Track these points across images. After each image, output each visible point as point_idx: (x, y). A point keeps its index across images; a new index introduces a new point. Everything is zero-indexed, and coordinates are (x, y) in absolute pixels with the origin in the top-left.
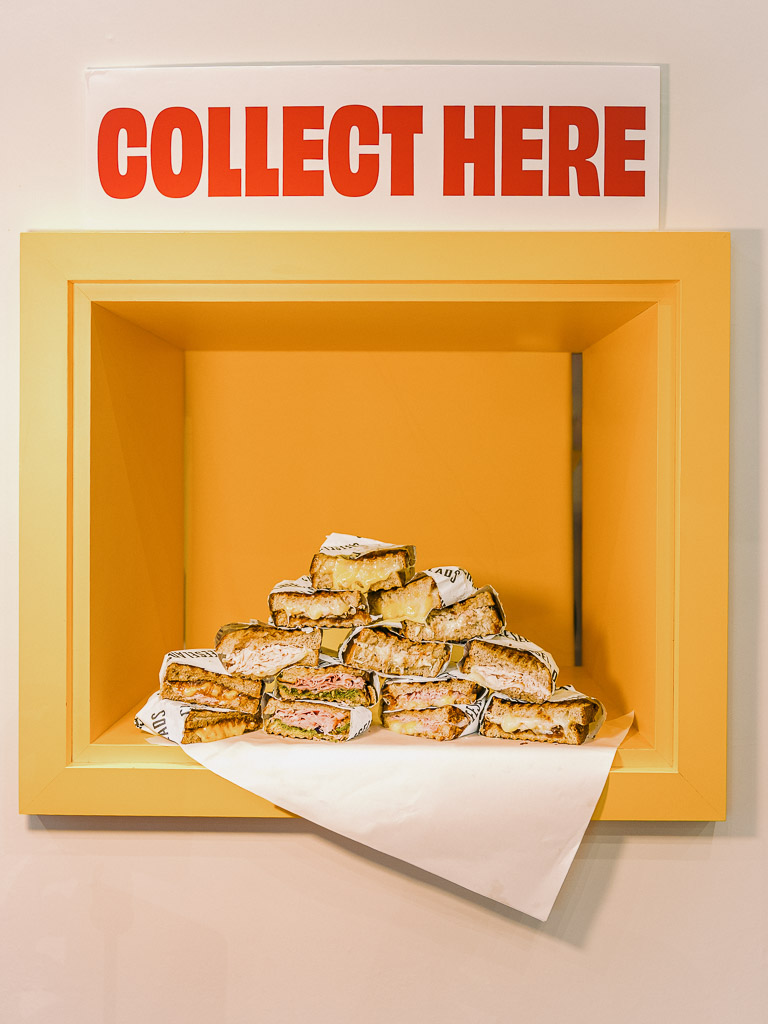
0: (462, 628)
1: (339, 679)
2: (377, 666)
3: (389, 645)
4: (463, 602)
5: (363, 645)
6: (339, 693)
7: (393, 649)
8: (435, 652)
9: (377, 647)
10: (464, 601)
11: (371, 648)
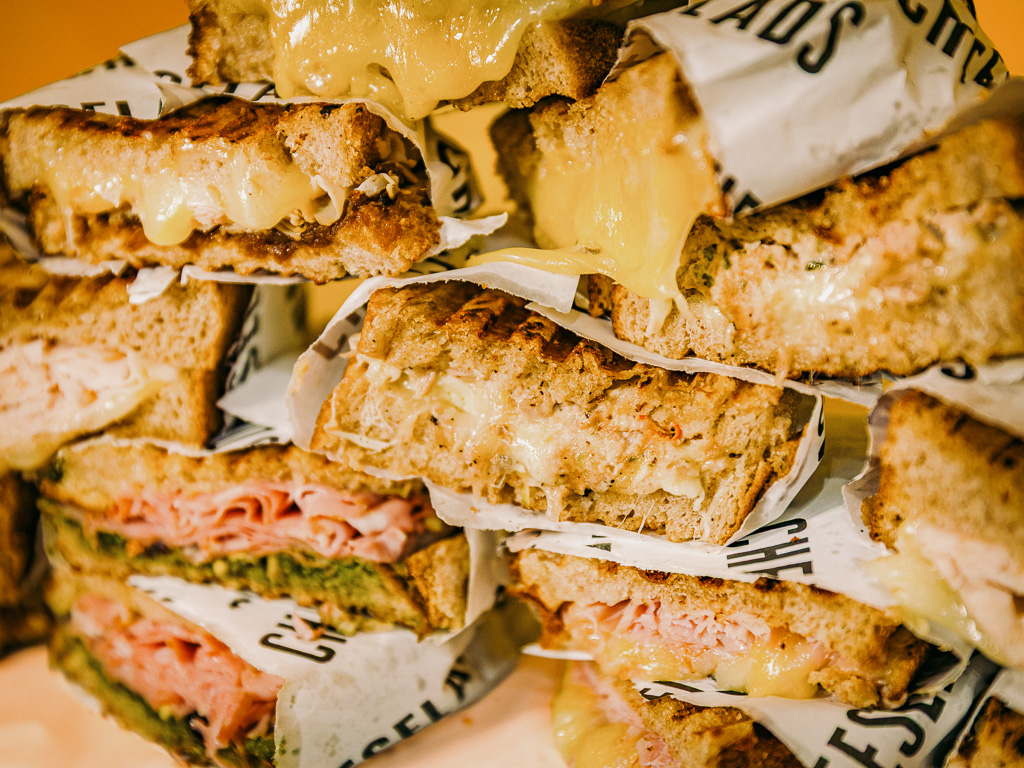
0: (865, 315)
1: (293, 509)
2: (447, 464)
3: (502, 379)
4: (875, 178)
5: (380, 371)
6: (298, 569)
7: (522, 397)
8: (729, 427)
9: (449, 381)
10: (887, 170)
11: (417, 384)
